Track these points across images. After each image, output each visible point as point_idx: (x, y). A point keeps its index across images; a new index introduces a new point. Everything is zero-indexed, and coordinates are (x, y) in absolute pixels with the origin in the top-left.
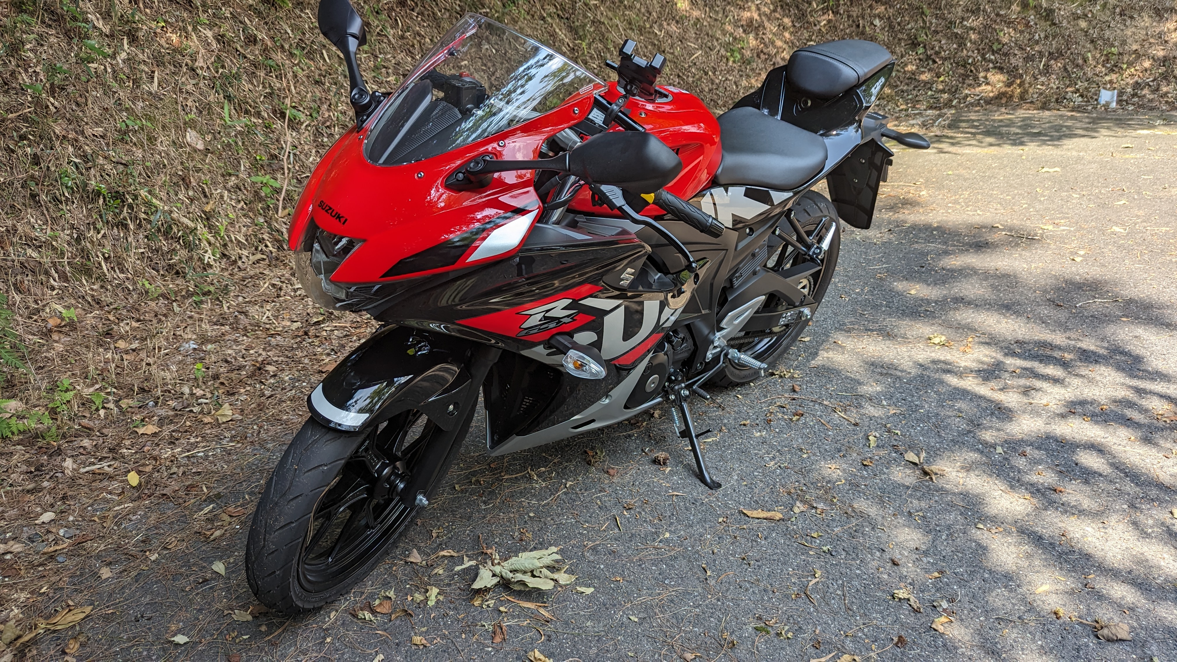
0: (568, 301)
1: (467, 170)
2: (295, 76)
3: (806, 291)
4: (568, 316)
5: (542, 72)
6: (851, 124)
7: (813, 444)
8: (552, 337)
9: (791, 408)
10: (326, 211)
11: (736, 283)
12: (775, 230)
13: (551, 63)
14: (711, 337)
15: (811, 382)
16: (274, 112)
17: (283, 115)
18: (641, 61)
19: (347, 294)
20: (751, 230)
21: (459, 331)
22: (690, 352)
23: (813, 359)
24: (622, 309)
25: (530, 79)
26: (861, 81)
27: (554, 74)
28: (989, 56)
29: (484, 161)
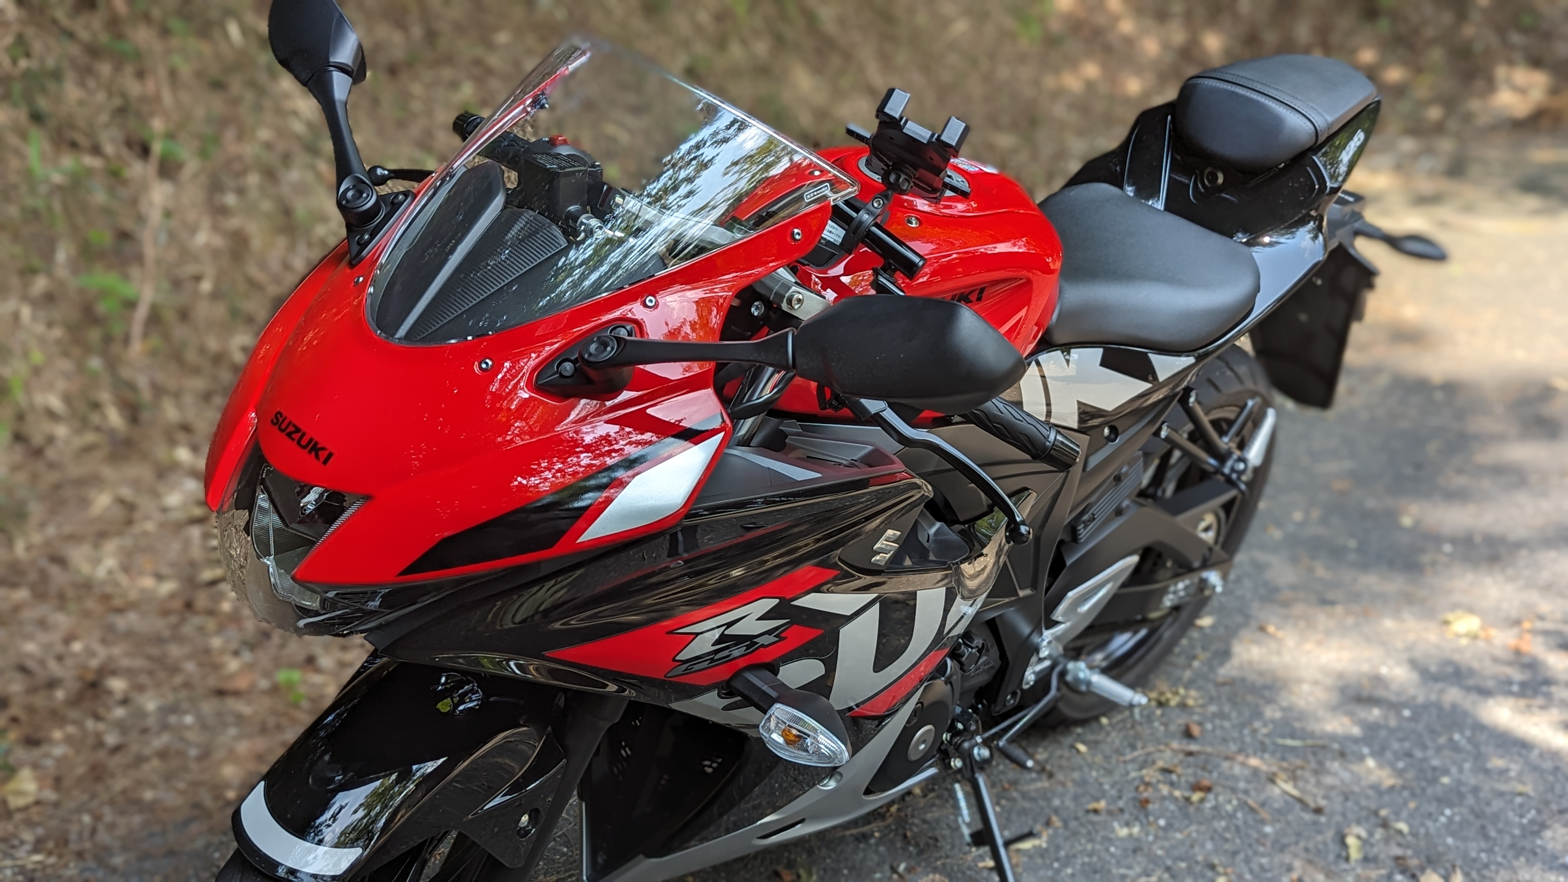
0: (771, 603)
1: (581, 356)
2: (173, 74)
3: (1209, 537)
4: (769, 632)
5: (727, 154)
6: (1302, 222)
7: (1235, 853)
8: (737, 674)
9: (1186, 774)
10: (289, 435)
11: (1083, 533)
12: (1160, 429)
13: (742, 136)
14: (1036, 639)
15: (1221, 715)
16: (129, 144)
17: (145, 151)
18: (917, 130)
19: (323, 601)
20: (1114, 431)
21: (552, 673)
22: (993, 672)
23: (1222, 664)
24: (874, 612)
25: (705, 166)
26: (1322, 139)
27: (750, 158)
28: (1516, 38)
29: (619, 340)
